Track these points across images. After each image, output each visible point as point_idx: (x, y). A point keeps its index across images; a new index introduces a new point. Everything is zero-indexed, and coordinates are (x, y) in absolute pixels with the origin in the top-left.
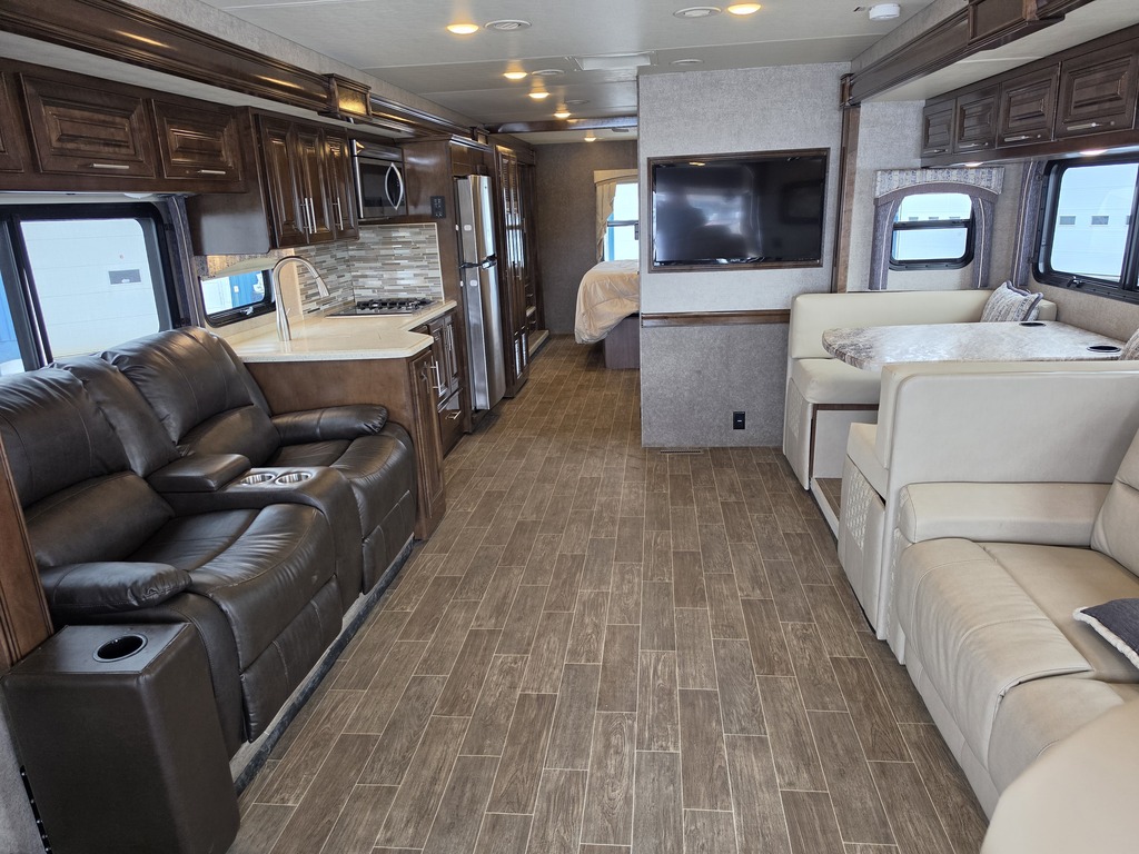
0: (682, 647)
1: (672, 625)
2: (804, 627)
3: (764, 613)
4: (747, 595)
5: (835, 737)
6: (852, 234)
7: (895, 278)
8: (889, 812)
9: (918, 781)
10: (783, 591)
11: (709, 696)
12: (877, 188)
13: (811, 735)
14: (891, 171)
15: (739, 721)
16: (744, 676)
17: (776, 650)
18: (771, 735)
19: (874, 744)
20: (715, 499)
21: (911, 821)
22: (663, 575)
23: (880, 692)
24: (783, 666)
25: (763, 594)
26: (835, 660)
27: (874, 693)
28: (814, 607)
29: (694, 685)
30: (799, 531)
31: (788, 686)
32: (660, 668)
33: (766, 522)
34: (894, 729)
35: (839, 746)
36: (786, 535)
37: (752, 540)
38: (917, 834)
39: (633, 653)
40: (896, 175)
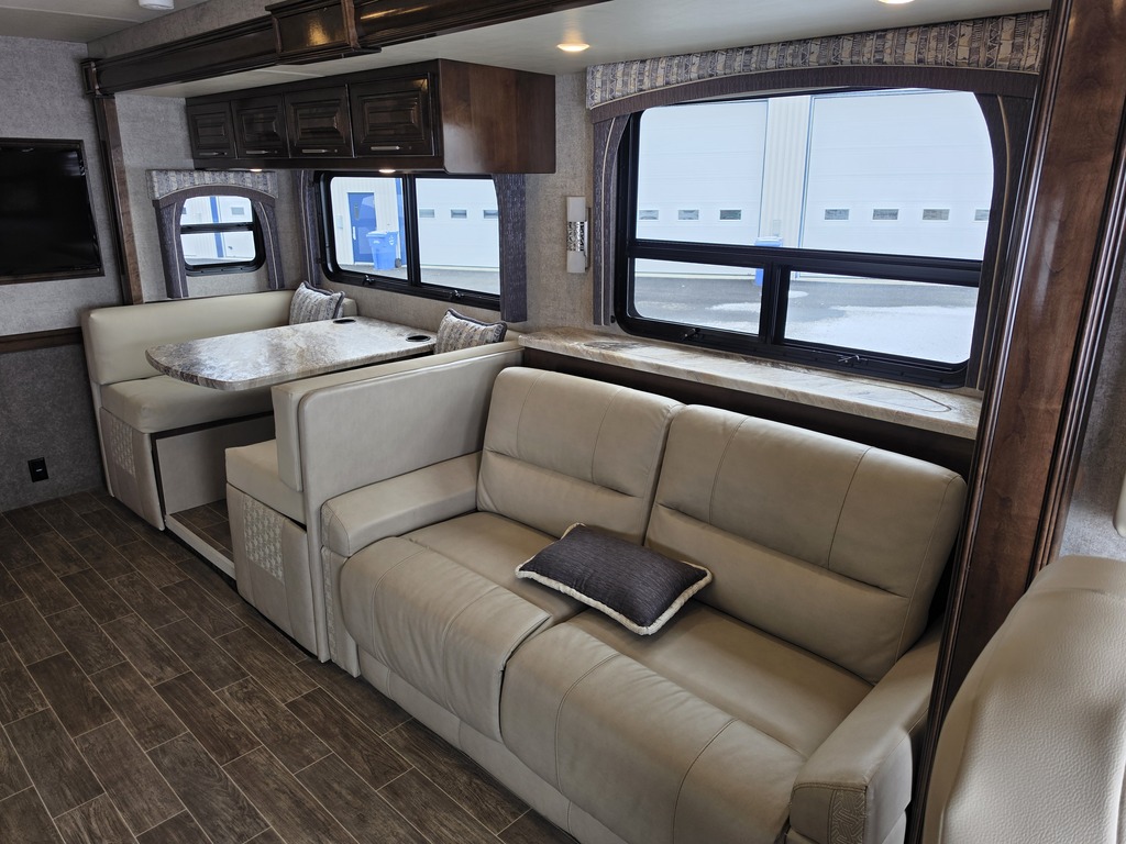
0: (110, 784)
1: (81, 762)
2: (241, 685)
3: (190, 691)
4: (159, 680)
5: (336, 786)
6: (136, 239)
7: (195, 284)
8: (422, 829)
9: (425, 783)
10: (197, 655)
11: (179, 823)
12: (156, 189)
13: (313, 798)
14: (166, 171)
15: (231, 829)
16: (208, 775)
17: (226, 727)
18: (274, 823)
19: (372, 770)
20: (51, 578)
21: (442, 825)
22: (31, 704)
23: (350, 715)
24: (244, 739)
25: (176, 670)
26: (292, 706)
27: (345, 720)
28: (240, 658)
29: (154, 822)
30: (178, 580)
31: (261, 759)
32: (94, 826)
33: (133, 584)
34: (381, 745)
35: (344, 792)
36: (165, 590)
37: (127, 612)
38: (453, 833)
39: (44, 827)
40: (173, 177)
